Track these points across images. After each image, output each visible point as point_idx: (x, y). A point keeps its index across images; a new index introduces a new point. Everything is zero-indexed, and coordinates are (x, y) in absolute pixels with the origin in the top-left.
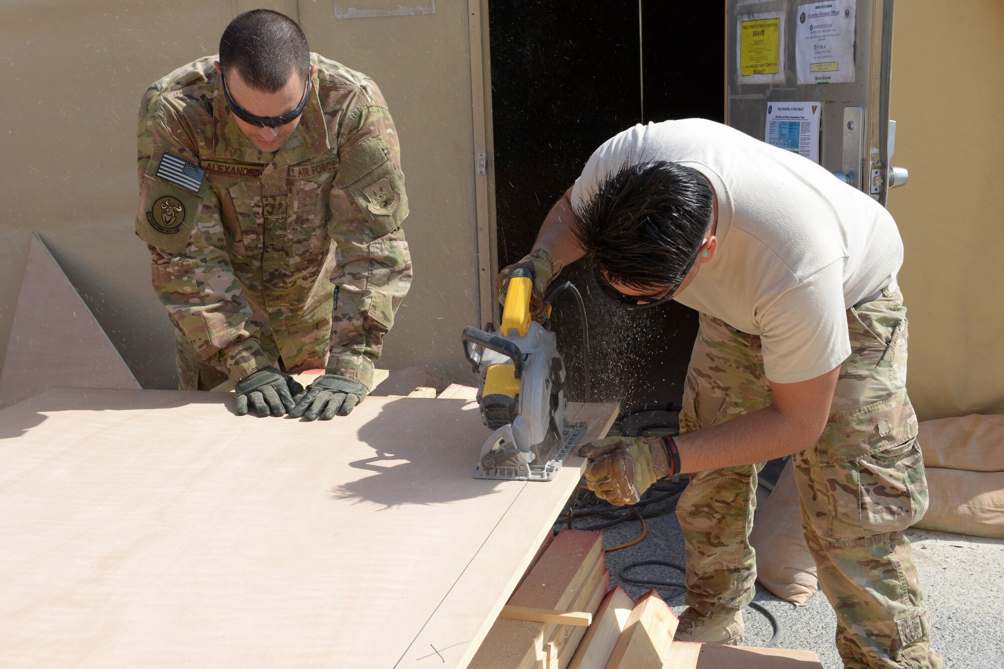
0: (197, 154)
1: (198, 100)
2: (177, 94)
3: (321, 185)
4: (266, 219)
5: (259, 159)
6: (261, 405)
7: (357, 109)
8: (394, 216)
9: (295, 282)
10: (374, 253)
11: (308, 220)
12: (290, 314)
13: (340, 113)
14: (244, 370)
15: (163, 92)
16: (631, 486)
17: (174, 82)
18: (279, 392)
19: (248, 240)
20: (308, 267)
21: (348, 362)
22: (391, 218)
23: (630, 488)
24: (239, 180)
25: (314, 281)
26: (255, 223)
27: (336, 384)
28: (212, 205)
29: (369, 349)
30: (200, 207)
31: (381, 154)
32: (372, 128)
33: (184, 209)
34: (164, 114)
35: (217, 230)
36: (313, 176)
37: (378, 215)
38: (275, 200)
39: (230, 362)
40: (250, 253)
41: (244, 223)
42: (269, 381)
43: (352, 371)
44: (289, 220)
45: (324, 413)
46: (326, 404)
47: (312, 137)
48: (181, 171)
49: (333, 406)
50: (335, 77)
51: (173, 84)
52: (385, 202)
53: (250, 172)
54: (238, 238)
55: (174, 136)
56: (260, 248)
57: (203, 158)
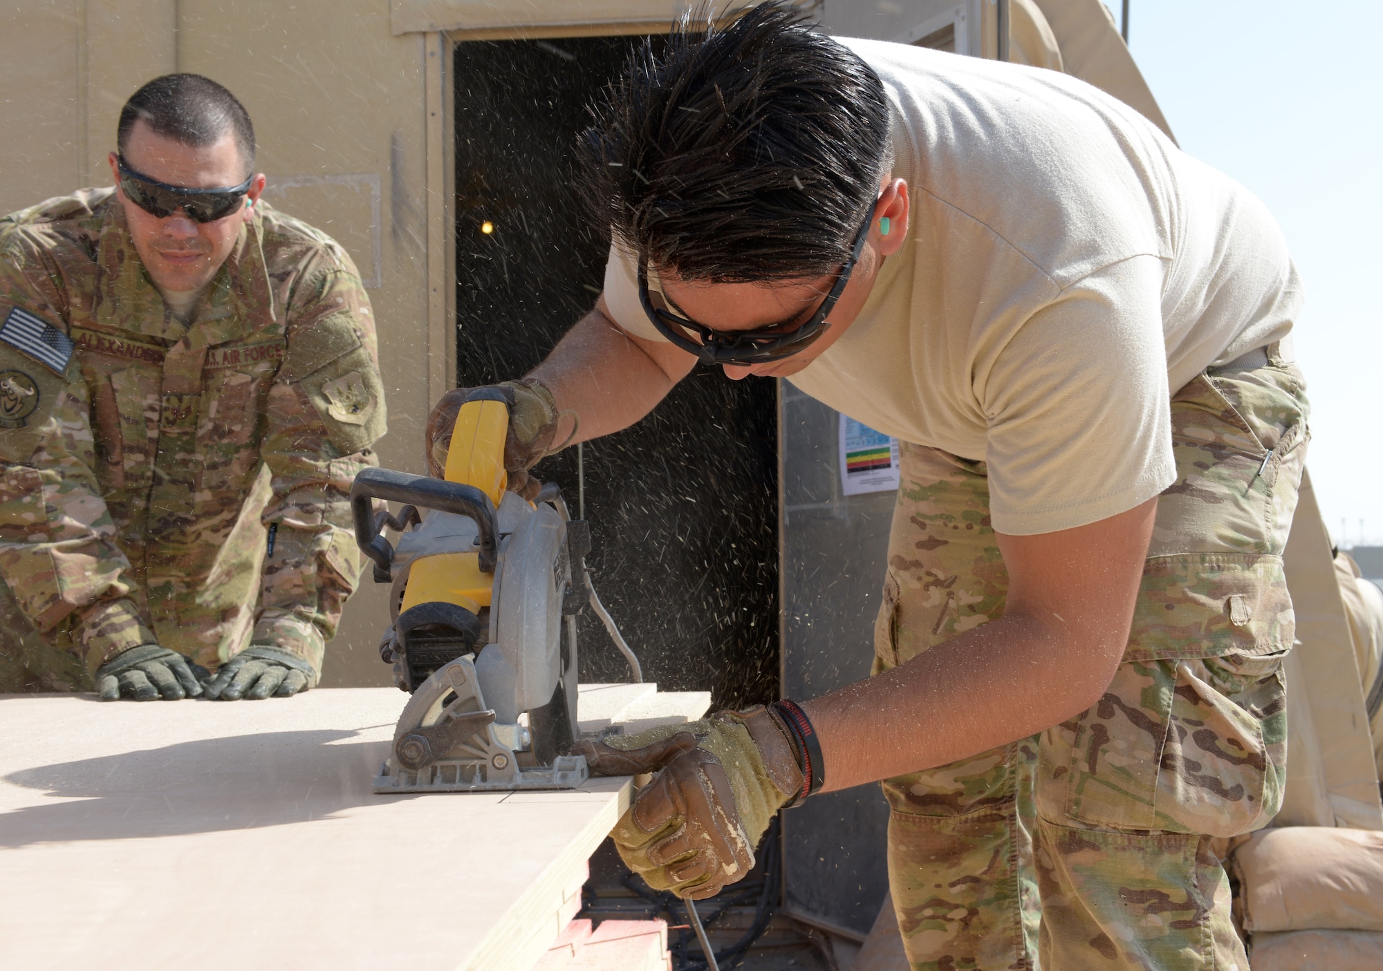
0: (66, 317)
1: (75, 241)
2: (43, 228)
3: (256, 379)
4: (163, 433)
5: (164, 331)
6: (143, 685)
7: (320, 272)
8: (367, 428)
9: (199, 535)
10: (336, 475)
11: (231, 432)
12: (184, 591)
13: (293, 275)
14: (114, 645)
15: (21, 224)
16: (736, 829)
17: (39, 213)
18: (173, 668)
19: (131, 461)
20: (222, 511)
21: (289, 630)
22: (362, 430)
23: (734, 834)
24: (128, 365)
25: (226, 536)
26: (144, 436)
27: (272, 655)
28: (81, 399)
29: (321, 617)
30: (62, 396)
31: (352, 336)
32: (340, 300)
33: (38, 392)
34: (20, 252)
35: (86, 437)
36: (245, 363)
37: (344, 423)
38: (180, 400)
39: (90, 633)
40: (131, 485)
41: (127, 433)
42: (157, 655)
43: (296, 643)
44: (200, 433)
45: (253, 689)
46: (256, 681)
47: (248, 305)
48: (39, 335)
49: (267, 683)
50: (288, 230)
51: (38, 216)
52: (355, 406)
53: (146, 353)
54: (115, 457)
55: (34, 285)
56: (148, 478)
57: (76, 323)
